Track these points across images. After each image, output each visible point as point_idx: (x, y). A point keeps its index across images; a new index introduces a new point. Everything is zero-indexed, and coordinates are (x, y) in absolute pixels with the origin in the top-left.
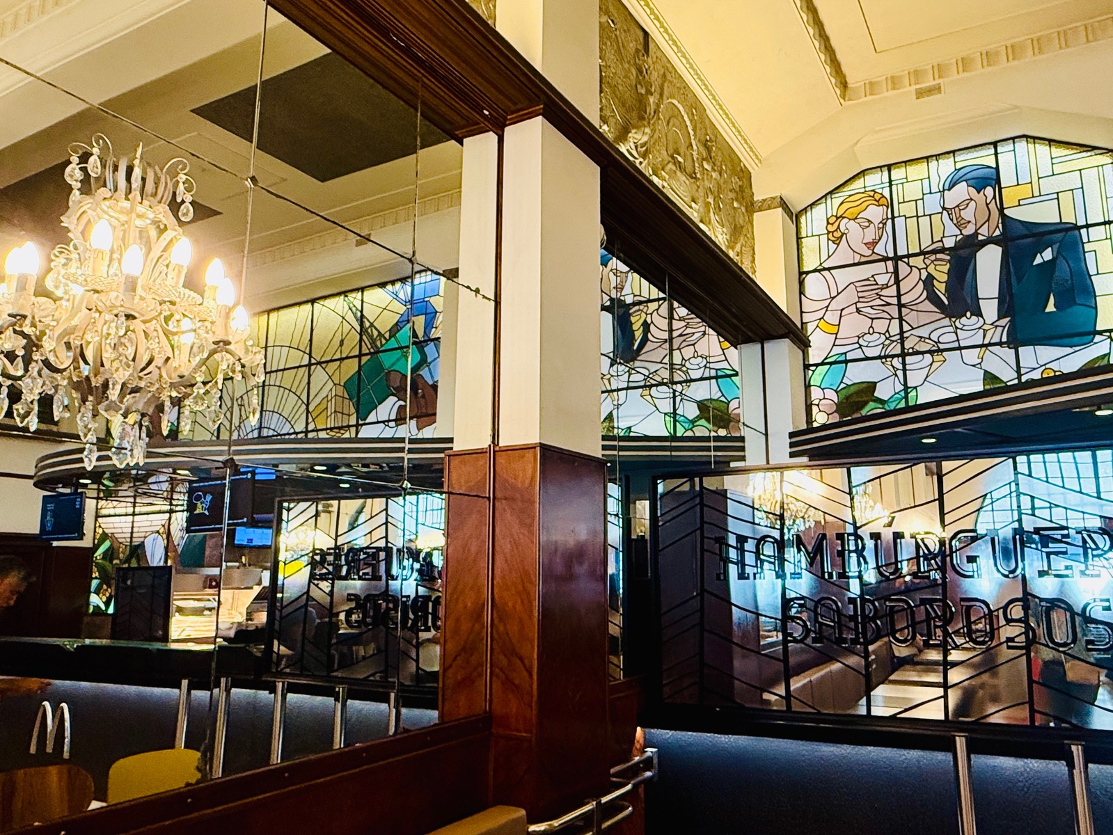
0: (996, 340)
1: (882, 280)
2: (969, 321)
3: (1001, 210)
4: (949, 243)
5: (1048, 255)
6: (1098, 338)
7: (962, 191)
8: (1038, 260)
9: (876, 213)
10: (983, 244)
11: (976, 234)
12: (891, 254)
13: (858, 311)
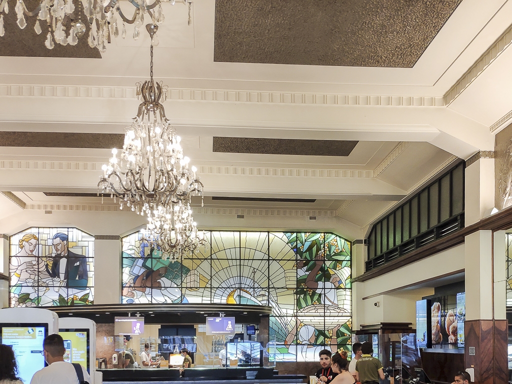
0: (63, 285)
1: (34, 263)
2: (56, 279)
3: (68, 248)
4: (53, 255)
5: (78, 263)
6: (87, 288)
7: (58, 240)
8: (75, 265)
9: (33, 241)
10: (62, 257)
11: (61, 254)
12: (37, 256)
13: (26, 271)
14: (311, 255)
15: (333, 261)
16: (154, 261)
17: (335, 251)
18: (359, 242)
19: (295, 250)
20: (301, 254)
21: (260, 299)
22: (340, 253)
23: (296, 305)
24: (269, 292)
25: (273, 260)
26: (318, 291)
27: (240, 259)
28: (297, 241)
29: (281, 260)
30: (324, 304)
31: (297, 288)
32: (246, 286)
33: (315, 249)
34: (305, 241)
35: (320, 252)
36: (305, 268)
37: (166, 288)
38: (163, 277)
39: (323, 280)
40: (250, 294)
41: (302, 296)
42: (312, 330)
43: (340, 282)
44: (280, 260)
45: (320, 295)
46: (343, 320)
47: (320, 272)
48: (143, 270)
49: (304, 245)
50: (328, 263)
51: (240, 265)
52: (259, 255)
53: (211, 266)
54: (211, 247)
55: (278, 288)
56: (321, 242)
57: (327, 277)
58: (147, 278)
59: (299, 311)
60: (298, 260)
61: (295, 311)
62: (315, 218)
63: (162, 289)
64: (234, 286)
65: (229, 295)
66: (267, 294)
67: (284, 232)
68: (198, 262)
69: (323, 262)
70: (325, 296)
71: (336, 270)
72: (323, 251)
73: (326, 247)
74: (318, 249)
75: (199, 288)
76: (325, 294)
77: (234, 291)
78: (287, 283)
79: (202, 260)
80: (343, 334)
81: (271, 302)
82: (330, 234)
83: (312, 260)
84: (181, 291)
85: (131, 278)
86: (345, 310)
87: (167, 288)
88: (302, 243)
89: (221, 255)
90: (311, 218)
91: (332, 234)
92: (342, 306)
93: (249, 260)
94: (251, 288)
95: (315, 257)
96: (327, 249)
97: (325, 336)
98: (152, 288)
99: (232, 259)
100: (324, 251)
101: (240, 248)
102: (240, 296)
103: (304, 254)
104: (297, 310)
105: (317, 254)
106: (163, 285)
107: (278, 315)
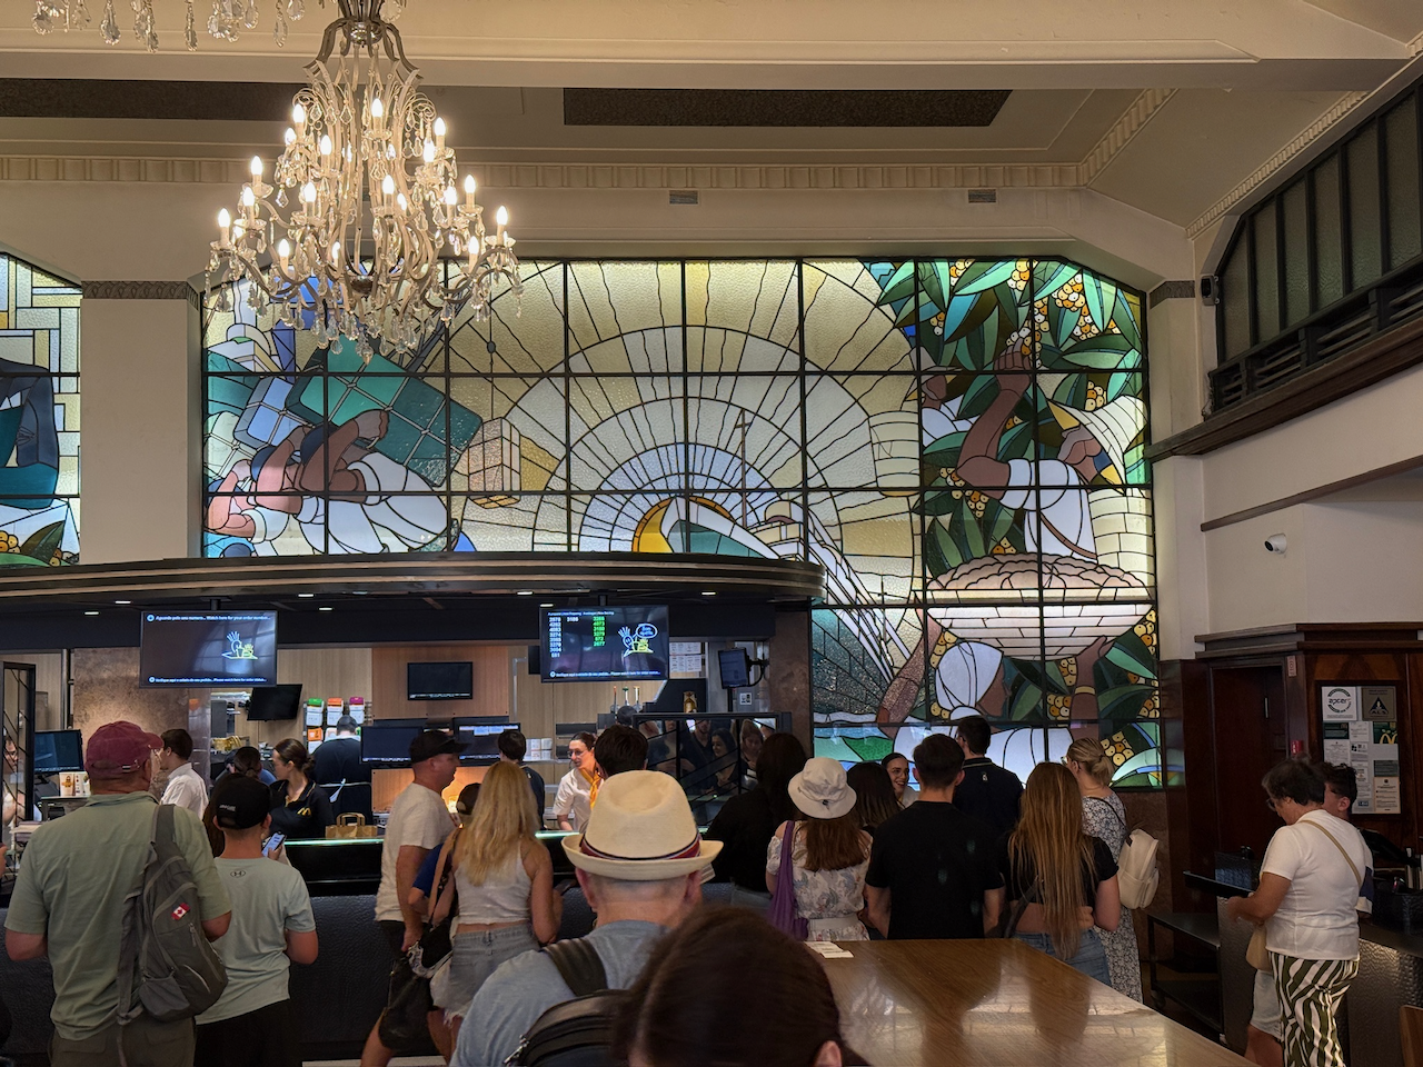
14: (976, 349)
15: (1070, 372)
16: (337, 389)
17: (1077, 331)
18: (1181, 289)
19: (911, 330)
20: (936, 346)
21: (771, 535)
22: (1101, 341)
23: (918, 560)
24: (806, 508)
25: (822, 373)
26: (1013, 500)
27: (685, 375)
28: (916, 294)
29: (855, 372)
30: (1040, 553)
31: (921, 490)
32: (713, 485)
33: (992, 323)
34: (953, 293)
35: (1015, 336)
36: (955, 405)
37: (384, 496)
38: (374, 450)
39: (1030, 453)
40: (730, 518)
41: (945, 519)
42: (989, 661)
43: (1103, 459)
44: (849, 374)
45: (1020, 514)
46: (1120, 618)
47: (1017, 420)
48: (289, 425)
49: (946, 311)
50: (1049, 383)
51: (686, 397)
52: (762, 356)
53: (568, 405)
54: (567, 327)
55: (845, 490)
56: (1018, 294)
57: (1045, 439)
58: (306, 458)
59: (934, 585)
60: (926, 372)
61: (918, 584)
62: (990, 197)
63: (372, 499)
64: (660, 485)
65: (644, 523)
66: (798, 514)
67: (862, 259)
68: (514, 387)
69: (1026, 378)
70: (1040, 518)
71: (1082, 409)
72: (1025, 332)
73: (1039, 318)
74: (1007, 327)
75: (521, 493)
76: (1038, 510)
77: (662, 507)
78: (882, 468)
79: (531, 381)
80: (1122, 676)
81: (815, 547)
82: (1054, 265)
83: (981, 372)
84: (448, 508)
85: (239, 456)
86: (1127, 577)
87: (391, 494)
88: (937, 300)
89: (608, 357)
90: (975, 197)
91: (1064, 261)
92: (1111, 561)
93: (720, 374)
94: (734, 490)
95: (996, 357)
96: (1045, 326)
97: (1049, 687)
98: (327, 496)
99: (652, 375)
100: (1032, 334)
101: (684, 326)
102: (687, 527)
103: (949, 349)
104: (924, 577)
105: (1001, 346)
106: (371, 486)
107: (845, 601)
